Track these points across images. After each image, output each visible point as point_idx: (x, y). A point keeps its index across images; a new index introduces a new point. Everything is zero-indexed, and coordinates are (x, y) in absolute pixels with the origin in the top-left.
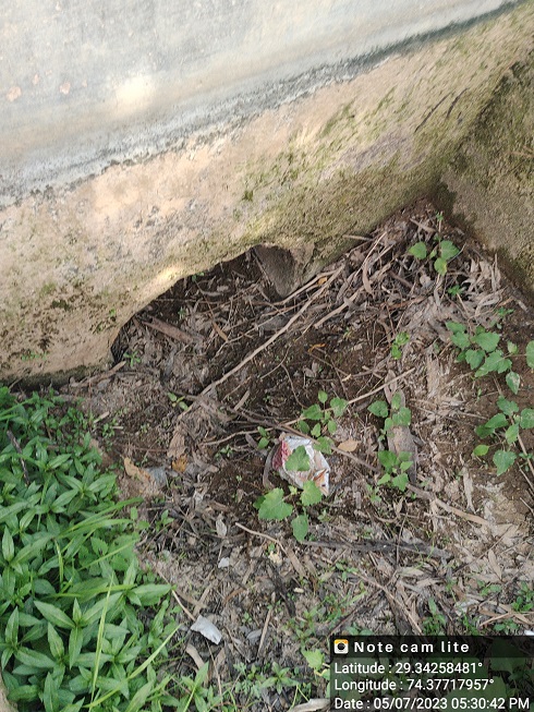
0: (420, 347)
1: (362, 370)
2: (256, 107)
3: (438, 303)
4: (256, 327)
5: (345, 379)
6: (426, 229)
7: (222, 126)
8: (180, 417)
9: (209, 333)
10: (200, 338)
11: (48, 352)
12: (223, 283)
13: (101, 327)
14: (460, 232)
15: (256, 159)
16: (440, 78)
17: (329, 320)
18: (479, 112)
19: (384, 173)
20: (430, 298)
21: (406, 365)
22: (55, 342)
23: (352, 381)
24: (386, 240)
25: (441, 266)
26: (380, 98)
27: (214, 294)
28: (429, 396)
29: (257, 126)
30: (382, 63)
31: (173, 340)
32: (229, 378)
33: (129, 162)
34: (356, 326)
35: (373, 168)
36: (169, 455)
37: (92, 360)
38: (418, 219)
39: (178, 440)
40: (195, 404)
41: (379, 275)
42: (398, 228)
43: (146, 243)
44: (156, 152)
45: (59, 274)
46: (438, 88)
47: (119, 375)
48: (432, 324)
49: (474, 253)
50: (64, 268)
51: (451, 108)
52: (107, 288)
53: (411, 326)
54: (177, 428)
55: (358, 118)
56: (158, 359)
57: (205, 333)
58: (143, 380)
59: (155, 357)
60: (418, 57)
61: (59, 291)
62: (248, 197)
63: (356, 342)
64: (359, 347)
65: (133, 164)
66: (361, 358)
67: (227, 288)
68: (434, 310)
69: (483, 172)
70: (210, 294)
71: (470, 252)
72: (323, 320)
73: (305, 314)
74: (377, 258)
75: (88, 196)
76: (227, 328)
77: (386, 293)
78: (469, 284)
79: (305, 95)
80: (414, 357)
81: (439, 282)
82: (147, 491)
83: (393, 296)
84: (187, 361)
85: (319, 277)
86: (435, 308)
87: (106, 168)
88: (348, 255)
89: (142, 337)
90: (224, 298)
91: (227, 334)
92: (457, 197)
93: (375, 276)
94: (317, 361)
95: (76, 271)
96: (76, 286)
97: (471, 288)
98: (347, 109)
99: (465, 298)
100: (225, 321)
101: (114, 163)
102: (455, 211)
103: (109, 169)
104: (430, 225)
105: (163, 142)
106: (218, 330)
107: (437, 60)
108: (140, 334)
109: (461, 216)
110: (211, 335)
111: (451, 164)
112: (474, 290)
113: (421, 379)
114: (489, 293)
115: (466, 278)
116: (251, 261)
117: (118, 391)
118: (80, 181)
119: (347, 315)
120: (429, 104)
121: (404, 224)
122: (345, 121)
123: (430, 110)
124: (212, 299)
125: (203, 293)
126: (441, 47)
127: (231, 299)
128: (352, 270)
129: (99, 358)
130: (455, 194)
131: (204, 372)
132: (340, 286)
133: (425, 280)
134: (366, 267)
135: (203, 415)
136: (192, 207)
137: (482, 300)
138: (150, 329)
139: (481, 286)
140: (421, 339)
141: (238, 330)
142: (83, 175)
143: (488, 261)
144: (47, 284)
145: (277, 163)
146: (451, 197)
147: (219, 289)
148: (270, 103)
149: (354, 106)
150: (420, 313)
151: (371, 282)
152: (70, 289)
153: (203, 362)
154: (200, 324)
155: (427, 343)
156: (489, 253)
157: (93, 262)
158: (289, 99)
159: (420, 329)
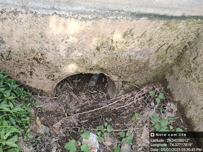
0: (144, 122)
1: (124, 124)
2: (100, 15)
3: (154, 111)
4: (99, 104)
5: (117, 125)
6: (158, 90)
7: (90, 17)
8: (64, 118)
9: (85, 101)
10: (82, 101)
11: (32, 78)
12: (96, 90)
13: (50, 77)
14: (168, 94)
15: (101, 35)
16: (163, 34)
17: (121, 108)
18: (177, 56)
19: (145, 64)
20: (152, 109)
21: (138, 126)
22: (34, 75)
23: (119, 125)
24: (145, 90)
25: (158, 100)
26: (142, 32)
27: (92, 92)
28: (141, 138)
29: (101, 22)
30: (142, 19)
31: (74, 99)
32: (84, 114)
33: (60, 15)
34: (127, 111)
35: (140, 60)
36: (54, 126)
37: (46, 89)
38: (156, 87)
39: (59, 123)
40: (70, 117)
41: (139, 99)
42: (150, 88)
43: (64, 50)
44: (69, 16)
45: (36, 47)
46: (162, 39)
47: (53, 100)
48: (151, 117)
49: (170, 100)
50: (38, 46)
51: (167, 49)
52: (51, 60)
53: (143, 116)
54: (61, 121)
55: (135, 36)
56: (67, 102)
57: (84, 101)
58: (60, 105)
59: (67, 101)
60: (154, 22)
61: (36, 53)
62: (98, 49)
63: (125, 116)
64: (126, 117)
65: (62, 17)
66: (125, 121)
67: (96, 92)
68: (152, 113)
69: (177, 75)
70: (91, 92)
71: (169, 99)
72: (119, 108)
73: (114, 104)
74: (140, 95)
75: (47, 22)
76: (91, 102)
77: (140, 105)
78: (166, 108)
79: (116, 19)
80: (141, 125)
81: (157, 106)
82: (40, 131)
83: (141, 106)
84: (75, 105)
85: (122, 95)
86: (153, 113)
87: (53, 14)
88: (133, 92)
89: (66, 95)
90: (94, 94)
91: (90, 103)
92: (169, 83)
93: (138, 99)
94: (112, 118)
95: (42, 48)
96: (42, 55)
97: (166, 110)
98: (131, 31)
99: (163, 112)
100: (91, 100)
101: (56, 13)
102: (168, 88)
103: (54, 15)
104: (159, 90)
105: (71, 13)
106: (88, 101)
107: (161, 27)
108: (66, 94)
109: (169, 89)
110: (86, 102)
111: (169, 72)
112: (167, 111)
113: (141, 132)
114: (171, 113)
115: (165, 107)
116: (106, 88)
117: (50, 104)
118: (45, 15)
119: (126, 108)
120: (159, 44)
121: (152, 88)
122: (130, 35)
123: (160, 46)
124: (91, 93)
125: (89, 91)
126: (162, 22)
127: (96, 95)
128: (132, 96)
129: (48, 90)
130: (168, 82)
131: (78, 110)
132: (127, 100)
133: (153, 104)
134: (137, 96)
135: (71, 121)
136: (80, 43)
137: (169, 114)
138: (69, 94)
139: (170, 110)
140: (145, 120)
141: (94, 103)
142: (46, 13)
143: (174, 104)
144: (33, 49)
145: (108, 41)
146: (167, 83)
147: (94, 91)
148: (105, 16)
149: (133, 31)
150: (148, 113)
151: (137, 101)
152: (40, 55)
153: (80, 107)
154: (84, 98)
155: (146, 122)
156: (175, 102)
157: (47, 48)
158: (111, 18)
159: (146, 117)
